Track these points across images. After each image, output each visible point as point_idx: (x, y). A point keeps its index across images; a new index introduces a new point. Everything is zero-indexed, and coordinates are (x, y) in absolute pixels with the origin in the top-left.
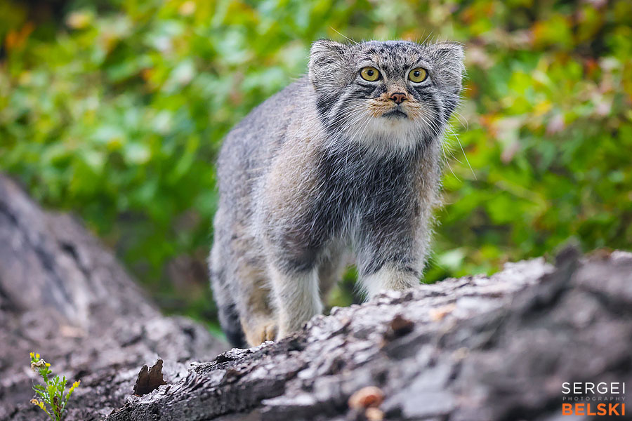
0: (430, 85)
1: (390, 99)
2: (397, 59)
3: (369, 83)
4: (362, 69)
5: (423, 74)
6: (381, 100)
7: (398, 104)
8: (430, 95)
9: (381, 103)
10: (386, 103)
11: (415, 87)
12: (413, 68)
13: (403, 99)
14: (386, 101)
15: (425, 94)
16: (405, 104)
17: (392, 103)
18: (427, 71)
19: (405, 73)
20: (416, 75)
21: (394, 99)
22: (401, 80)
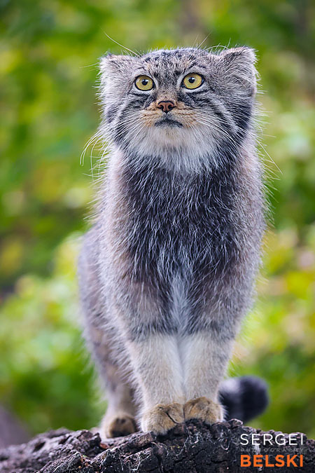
0: (206, 91)
1: (158, 108)
2: (168, 66)
3: (143, 92)
4: (137, 78)
5: (198, 80)
6: (150, 110)
7: (166, 112)
8: (207, 101)
9: (150, 112)
10: (154, 112)
11: (188, 94)
12: (186, 73)
13: (171, 108)
14: (154, 110)
15: (201, 100)
16: (174, 111)
17: (160, 112)
18: (202, 76)
19: (176, 80)
20: (191, 81)
21: (162, 108)
22: (171, 88)
